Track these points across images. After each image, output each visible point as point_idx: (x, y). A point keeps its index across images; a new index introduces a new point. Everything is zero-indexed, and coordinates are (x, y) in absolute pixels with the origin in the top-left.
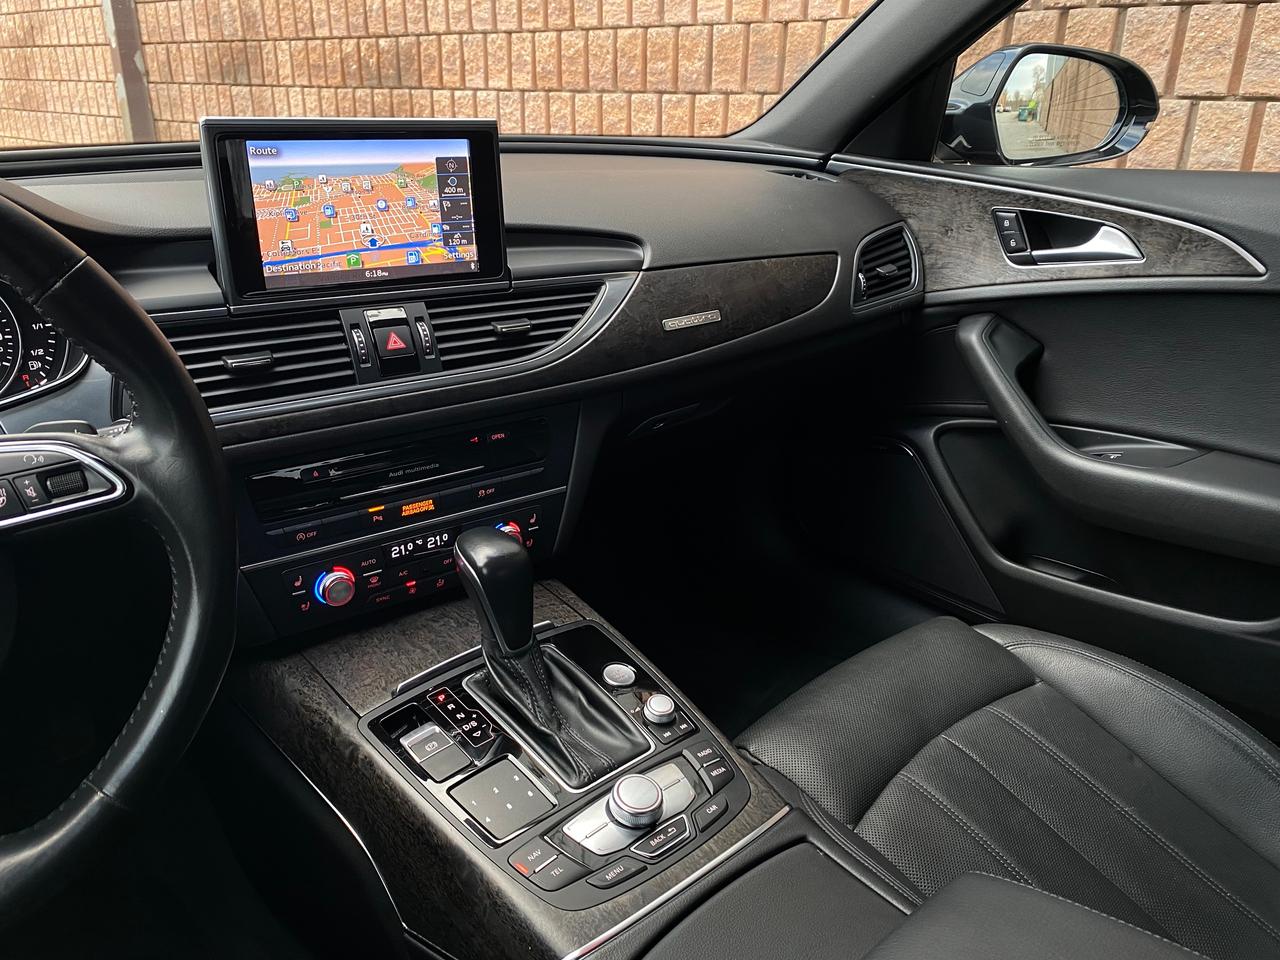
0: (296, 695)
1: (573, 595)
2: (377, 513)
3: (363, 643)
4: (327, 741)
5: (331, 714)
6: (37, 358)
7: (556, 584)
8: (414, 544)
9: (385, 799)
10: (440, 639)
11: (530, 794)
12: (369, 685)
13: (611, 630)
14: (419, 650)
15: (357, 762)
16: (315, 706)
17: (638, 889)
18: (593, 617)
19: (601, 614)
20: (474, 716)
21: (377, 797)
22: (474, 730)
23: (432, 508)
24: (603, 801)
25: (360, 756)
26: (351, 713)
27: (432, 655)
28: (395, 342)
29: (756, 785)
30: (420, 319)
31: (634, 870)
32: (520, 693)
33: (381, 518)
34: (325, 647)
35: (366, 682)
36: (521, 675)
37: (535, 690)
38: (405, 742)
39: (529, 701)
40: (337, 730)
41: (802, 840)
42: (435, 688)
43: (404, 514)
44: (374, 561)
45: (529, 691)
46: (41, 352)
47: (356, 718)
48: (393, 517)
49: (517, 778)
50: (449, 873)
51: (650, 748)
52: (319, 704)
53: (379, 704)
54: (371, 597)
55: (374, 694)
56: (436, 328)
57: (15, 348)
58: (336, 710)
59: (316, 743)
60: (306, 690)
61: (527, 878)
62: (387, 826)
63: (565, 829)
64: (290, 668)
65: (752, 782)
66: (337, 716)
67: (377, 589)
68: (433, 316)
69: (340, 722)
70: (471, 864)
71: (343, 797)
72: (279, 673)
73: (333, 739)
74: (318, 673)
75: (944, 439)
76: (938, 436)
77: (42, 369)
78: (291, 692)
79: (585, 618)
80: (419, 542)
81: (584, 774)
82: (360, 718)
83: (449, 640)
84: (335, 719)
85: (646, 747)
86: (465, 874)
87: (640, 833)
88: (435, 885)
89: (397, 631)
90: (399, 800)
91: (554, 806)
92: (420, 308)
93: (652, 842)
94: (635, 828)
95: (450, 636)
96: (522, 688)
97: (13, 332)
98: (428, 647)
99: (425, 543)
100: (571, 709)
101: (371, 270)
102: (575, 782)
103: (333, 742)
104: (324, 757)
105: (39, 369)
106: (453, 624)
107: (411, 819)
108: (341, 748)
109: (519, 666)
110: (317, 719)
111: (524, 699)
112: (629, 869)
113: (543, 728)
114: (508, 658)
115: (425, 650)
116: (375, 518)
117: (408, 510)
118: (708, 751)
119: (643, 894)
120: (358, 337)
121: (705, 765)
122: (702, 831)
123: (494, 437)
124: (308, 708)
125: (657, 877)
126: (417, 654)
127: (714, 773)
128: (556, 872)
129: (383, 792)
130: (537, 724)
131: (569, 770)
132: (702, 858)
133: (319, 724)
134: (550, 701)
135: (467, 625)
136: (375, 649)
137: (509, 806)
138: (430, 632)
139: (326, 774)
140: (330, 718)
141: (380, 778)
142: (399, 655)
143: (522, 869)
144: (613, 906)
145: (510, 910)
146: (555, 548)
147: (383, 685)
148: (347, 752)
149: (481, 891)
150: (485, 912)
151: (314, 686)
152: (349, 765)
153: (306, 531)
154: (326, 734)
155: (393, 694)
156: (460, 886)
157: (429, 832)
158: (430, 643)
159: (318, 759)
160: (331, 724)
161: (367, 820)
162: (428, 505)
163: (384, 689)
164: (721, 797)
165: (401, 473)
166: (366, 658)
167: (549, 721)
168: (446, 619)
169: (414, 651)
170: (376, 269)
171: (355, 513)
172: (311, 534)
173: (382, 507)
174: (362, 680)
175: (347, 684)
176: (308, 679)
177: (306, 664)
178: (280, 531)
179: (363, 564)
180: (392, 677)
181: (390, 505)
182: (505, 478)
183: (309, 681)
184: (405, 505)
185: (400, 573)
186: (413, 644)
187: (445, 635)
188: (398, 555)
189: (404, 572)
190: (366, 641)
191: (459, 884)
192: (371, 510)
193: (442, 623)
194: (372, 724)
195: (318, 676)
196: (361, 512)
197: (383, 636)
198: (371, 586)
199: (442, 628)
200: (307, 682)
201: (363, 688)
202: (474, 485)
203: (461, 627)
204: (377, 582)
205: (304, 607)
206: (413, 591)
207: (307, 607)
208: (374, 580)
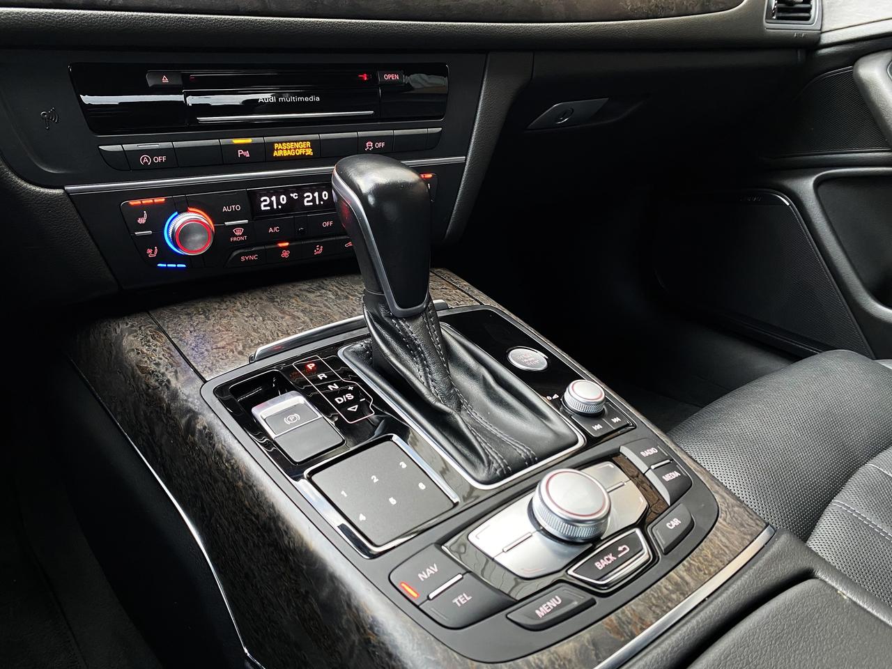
0: (132, 355)
1: (466, 283)
2: (243, 147)
3: (224, 306)
4: (162, 408)
5: (170, 376)
7: (446, 273)
8: (289, 198)
9: (224, 482)
10: (315, 309)
11: (422, 486)
12: (223, 348)
13: (513, 316)
14: (287, 317)
15: (193, 435)
16: (153, 367)
17: (586, 635)
20: (351, 388)
21: (216, 481)
22: (349, 403)
23: (309, 152)
24: (525, 500)
25: (199, 427)
26: (194, 375)
27: (304, 322)
29: (723, 497)
31: (576, 604)
32: (411, 364)
33: (247, 154)
34: (178, 308)
35: (219, 345)
36: (411, 341)
37: (429, 359)
38: (262, 412)
39: (421, 373)
40: (174, 395)
41: (807, 575)
42: (305, 355)
43: (275, 154)
44: (238, 208)
45: (422, 361)
47: (200, 382)
48: (264, 157)
49: (404, 465)
50: (303, 590)
51: (576, 442)
52: (158, 364)
53: (232, 368)
54: (235, 254)
55: (227, 357)
58: (176, 372)
59: (151, 412)
60: (145, 349)
61: (417, 607)
62: (226, 519)
63: (472, 537)
64: (132, 326)
65: (717, 492)
66: (177, 378)
67: (240, 245)
69: (179, 385)
70: (334, 579)
72: (118, 331)
73: (169, 405)
74: (164, 332)
78: (128, 352)
79: (481, 304)
80: (295, 196)
81: (495, 465)
82: (205, 382)
83: (325, 310)
84: (174, 383)
85: (572, 439)
86: (325, 593)
87: (577, 551)
88: (284, 604)
89: (264, 297)
90: (240, 484)
91: (456, 505)
93: (597, 564)
94: (570, 542)
95: (326, 306)
98: (301, 314)
99: (302, 198)
100: (472, 388)
102: (483, 475)
103: (169, 410)
106: (331, 296)
107: (256, 510)
108: (176, 416)
109: (412, 329)
110: (153, 382)
111: (416, 370)
112: (570, 601)
113: (439, 405)
114: (396, 319)
115: (294, 317)
116: (240, 152)
117: (282, 150)
118: (653, 451)
119: (594, 643)
121: (653, 467)
122: (668, 551)
123: (388, 77)
124: (143, 370)
125: (612, 616)
126: (286, 321)
127: (667, 477)
128: (462, 600)
129: (223, 473)
130: (431, 399)
131: (473, 458)
132: (672, 592)
133: (155, 388)
134: (446, 374)
135: (347, 298)
136: (237, 313)
137: (393, 501)
138: (303, 301)
140: (168, 381)
141: (219, 454)
142: (264, 320)
143: (412, 593)
144: (550, 660)
145: (390, 655)
146: (448, 231)
147: (240, 348)
148: (184, 421)
149: (348, 620)
150: (351, 652)
151: (156, 345)
152: (185, 439)
153: (152, 153)
154: (161, 399)
155: (251, 358)
156: (318, 610)
157: (278, 529)
158: (302, 311)
159: (152, 432)
160: (168, 388)
161: (203, 509)
162: (303, 148)
163: (241, 353)
164: (681, 507)
166: (224, 321)
167: (447, 398)
168: (323, 291)
169: (282, 318)
171: (215, 142)
172: (159, 159)
173: (249, 141)
174: (215, 343)
175: (196, 346)
176: (150, 338)
177: (151, 323)
178: (118, 148)
179: (225, 209)
180: (252, 341)
181: (260, 140)
182: (397, 132)
183: (151, 340)
184: (278, 143)
185: (271, 230)
186: (282, 311)
187: (322, 305)
188: (269, 208)
189: (275, 229)
190: (227, 306)
191: (315, 606)
192: (236, 141)
193: (319, 294)
194: (220, 391)
195: (163, 335)
196: (223, 141)
197: (248, 302)
198: (235, 239)
199: (318, 299)
200: (149, 341)
201: (215, 350)
202: (361, 134)
203: (340, 299)
204: (242, 235)
205: (149, 251)
206: (285, 254)
207: (153, 253)
208: (239, 232)
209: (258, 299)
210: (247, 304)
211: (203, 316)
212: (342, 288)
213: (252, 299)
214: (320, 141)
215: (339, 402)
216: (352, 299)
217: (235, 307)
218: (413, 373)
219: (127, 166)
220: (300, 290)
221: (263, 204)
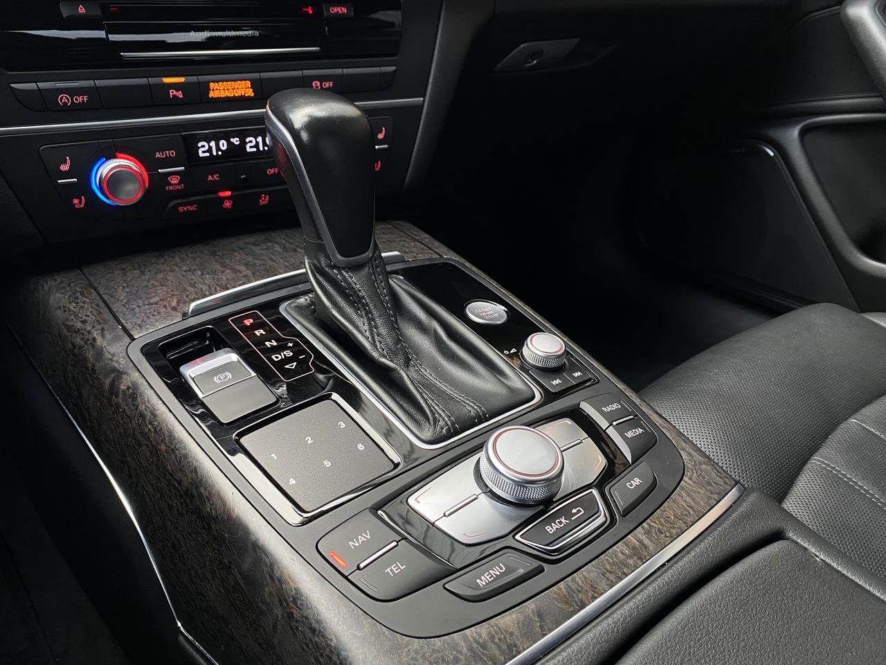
0: (59, 313)
1: (427, 236)
2: (176, 86)
3: (161, 261)
4: (87, 368)
5: (95, 334)
7: (407, 226)
8: (229, 143)
9: (147, 446)
10: (258, 262)
11: (361, 447)
12: (156, 304)
13: (474, 269)
14: (228, 271)
15: (117, 396)
16: (79, 325)
17: (531, 605)
20: (290, 345)
21: (140, 445)
22: (287, 360)
23: (250, 93)
24: (472, 461)
25: (123, 387)
26: (122, 333)
27: (245, 276)
29: (690, 455)
31: (521, 571)
32: (355, 317)
33: (180, 94)
34: (113, 264)
35: (152, 301)
36: (355, 292)
37: (374, 312)
38: (191, 371)
39: (366, 327)
40: (100, 354)
41: (777, 536)
42: (242, 311)
43: (211, 95)
44: (172, 153)
45: (367, 314)
47: (127, 340)
48: (198, 98)
49: (343, 425)
50: (226, 561)
51: (533, 397)
52: (84, 322)
53: (163, 325)
54: (171, 204)
55: (159, 313)
58: (103, 330)
59: (78, 373)
60: (73, 307)
61: (346, 578)
62: (152, 485)
63: (411, 501)
64: (61, 282)
65: (684, 449)
66: (103, 336)
67: (176, 194)
69: (105, 344)
70: (257, 549)
72: (46, 288)
73: (94, 365)
74: (95, 289)
75: (808, 137)
76: (803, 134)
78: (56, 310)
79: (441, 256)
80: (236, 141)
81: (442, 423)
82: (133, 339)
83: (270, 263)
84: (99, 341)
85: (529, 395)
86: (247, 564)
87: (528, 513)
88: (209, 576)
89: (206, 252)
90: (163, 447)
91: (396, 465)
93: (548, 529)
94: (520, 504)
95: (271, 259)
96: (356, 309)
98: (243, 268)
99: (243, 143)
100: (423, 343)
102: (428, 434)
103: (94, 370)
104: (86, 392)
106: (278, 249)
107: (179, 476)
108: (101, 377)
109: (355, 281)
110: (78, 340)
111: (360, 324)
112: (514, 570)
113: (383, 360)
114: (338, 268)
115: (235, 271)
116: (172, 93)
117: (220, 89)
118: (615, 406)
119: (540, 614)
121: (614, 423)
122: (626, 513)
123: (335, 10)
124: (69, 328)
125: (561, 585)
127: (630, 434)
128: (395, 569)
129: (146, 436)
130: (375, 354)
131: (419, 417)
132: (629, 557)
133: (81, 347)
134: (394, 328)
135: (295, 250)
136: (176, 268)
137: (327, 463)
138: (247, 255)
140: (94, 339)
141: (142, 416)
142: (202, 274)
143: (339, 563)
144: (490, 633)
145: (313, 631)
146: (407, 180)
147: (174, 304)
148: (108, 382)
149: (271, 593)
150: (275, 627)
151: (85, 302)
152: (109, 400)
153: (72, 92)
154: (86, 359)
155: (185, 315)
156: (241, 583)
157: (200, 495)
158: (245, 265)
159: (80, 396)
160: (93, 346)
161: (130, 476)
162: (243, 88)
163: (174, 309)
164: (643, 466)
166: (160, 276)
167: (392, 354)
168: (270, 244)
169: (222, 272)
171: (143, 81)
172: (80, 99)
173: (182, 80)
174: (148, 298)
175: (128, 302)
176: (79, 294)
177: (82, 279)
178: (32, 86)
179: (158, 155)
180: (187, 296)
181: (194, 79)
182: (346, 71)
183: (80, 297)
184: (214, 82)
185: (210, 178)
186: (223, 265)
187: (266, 258)
188: (208, 154)
189: (215, 176)
190: (165, 260)
191: (239, 577)
192: (167, 80)
193: (265, 247)
194: (147, 349)
195: (93, 291)
196: (152, 80)
197: (187, 256)
198: (171, 188)
199: (263, 252)
200: (77, 298)
201: (146, 307)
202: (306, 72)
203: (287, 252)
204: (179, 184)
205: (76, 201)
206: (228, 204)
207: (80, 203)
208: (174, 180)
209: (199, 253)
210: (186, 258)
211: (138, 272)
212: (291, 241)
213: (192, 253)
214: (261, 80)
215: (276, 360)
216: (300, 252)
217: (172, 261)
218: (357, 327)
219: (44, 107)
220: (245, 243)
221: (200, 151)
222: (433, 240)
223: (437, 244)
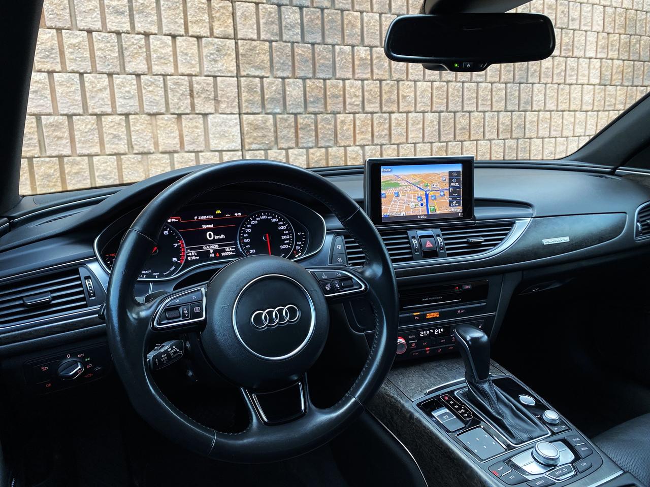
2: (417, 316)
5: (399, 399)
6: (299, 245)
8: (430, 332)
9: (427, 436)
11: (494, 443)
14: (433, 378)
15: (413, 420)
16: (392, 395)
18: (509, 375)
19: (513, 374)
20: (463, 407)
21: (423, 436)
22: (464, 413)
23: (438, 316)
24: (531, 451)
25: (414, 418)
26: (408, 399)
27: (439, 381)
28: (429, 244)
29: (605, 458)
30: (438, 236)
31: (549, 483)
32: (484, 400)
33: (418, 318)
35: (413, 388)
38: (436, 414)
40: (403, 406)
42: (443, 394)
43: (427, 317)
44: (414, 336)
45: (488, 399)
46: (300, 243)
47: (410, 402)
48: (423, 318)
49: (486, 436)
50: (460, 471)
51: (548, 433)
52: (394, 394)
53: (421, 397)
54: (412, 352)
55: (417, 393)
56: (445, 239)
57: (293, 241)
58: (401, 397)
60: (387, 388)
61: (499, 478)
62: (428, 449)
63: (513, 460)
65: (602, 456)
66: (402, 400)
67: (413, 349)
68: (444, 235)
69: (404, 403)
70: (471, 467)
71: (405, 435)
73: (401, 410)
74: (391, 382)
77: (300, 249)
79: (506, 374)
80: (432, 331)
81: (519, 439)
82: (412, 402)
86: (468, 472)
87: (549, 468)
88: (452, 477)
89: (421, 369)
91: (506, 450)
92: (438, 231)
93: (556, 473)
94: (547, 465)
95: (445, 374)
96: (485, 398)
97: (293, 236)
98: (436, 377)
99: (434, 331)
100: (507, 411)
101: (420, 215)
102: (515, 442)
104: (395, 418)
105: (299, 249)
106: (445, 369)
108: (405, 413)
110: (393, 400)
111: (486, 402)
112: (547, 482)
113: (497, 416)
114: (479, 383)
116: (416, 317)
117: (429, 316)
118: (578, 439)
120: (415, 242)
121: (577, 445)
122: (582, 472)
123: (466, 287)
124: (388, 396)
126: (432, 380)
127: (583, 449)
128: (512, 477)
130: (494, 414)
131: (511, 436)
132: (582, 484)
133: (394, 402)
136: (414, 375)
137: (485, 447)
138: (436, 371)
139: (396, 425)
140: (399, 401)
141: (425, 427)
142: (424, 379)
143: (496, 474)
147: (420, 390)
148: (408, 415)
151: (390, 387)
152: (409, 421)
154: (397, 407)
155: (425, 394)
156: (466, 478)
157: (450, 452)
159: (392, 418)
160: (400, 403)
161: (417, 446)
162: (436, 315)
163: (421, 392)
164: (588, 459)
165: (427, 299)
166: (410, 378)
167: (499, 414)
168: (441, 367)
169: (431, 378)
170: (422, 215)
171: (409, 314)
173: (419, 313)
174: (410, 387)
175: (404, 388)
179: (410, 337)
180: (423, 387)
181: (422, 313)
182: (469, 306)
184: (428, 313)
186: (429, 375)
187: (443, 373)
188: (423, 336)
189: (425, 343)
190: (409, 372)
191: (465, 476)
192: (414, 314)
194: (418, 405)
198: (412, 347)
199: (441, 370)
201: (411, 390)
202: (456, 308)
204: (415, 346)
206: (428, 352)
209: (419, 369)
210: (415, 371)
211: (402, 376)
212: (448, 366)
213: (416, 369)
214: (442, 312)
215: (460, 412)
217: (411, 372)
220: (433, 366)
221: (421, 334)
222: (501, 367)
223: (502, 368)
